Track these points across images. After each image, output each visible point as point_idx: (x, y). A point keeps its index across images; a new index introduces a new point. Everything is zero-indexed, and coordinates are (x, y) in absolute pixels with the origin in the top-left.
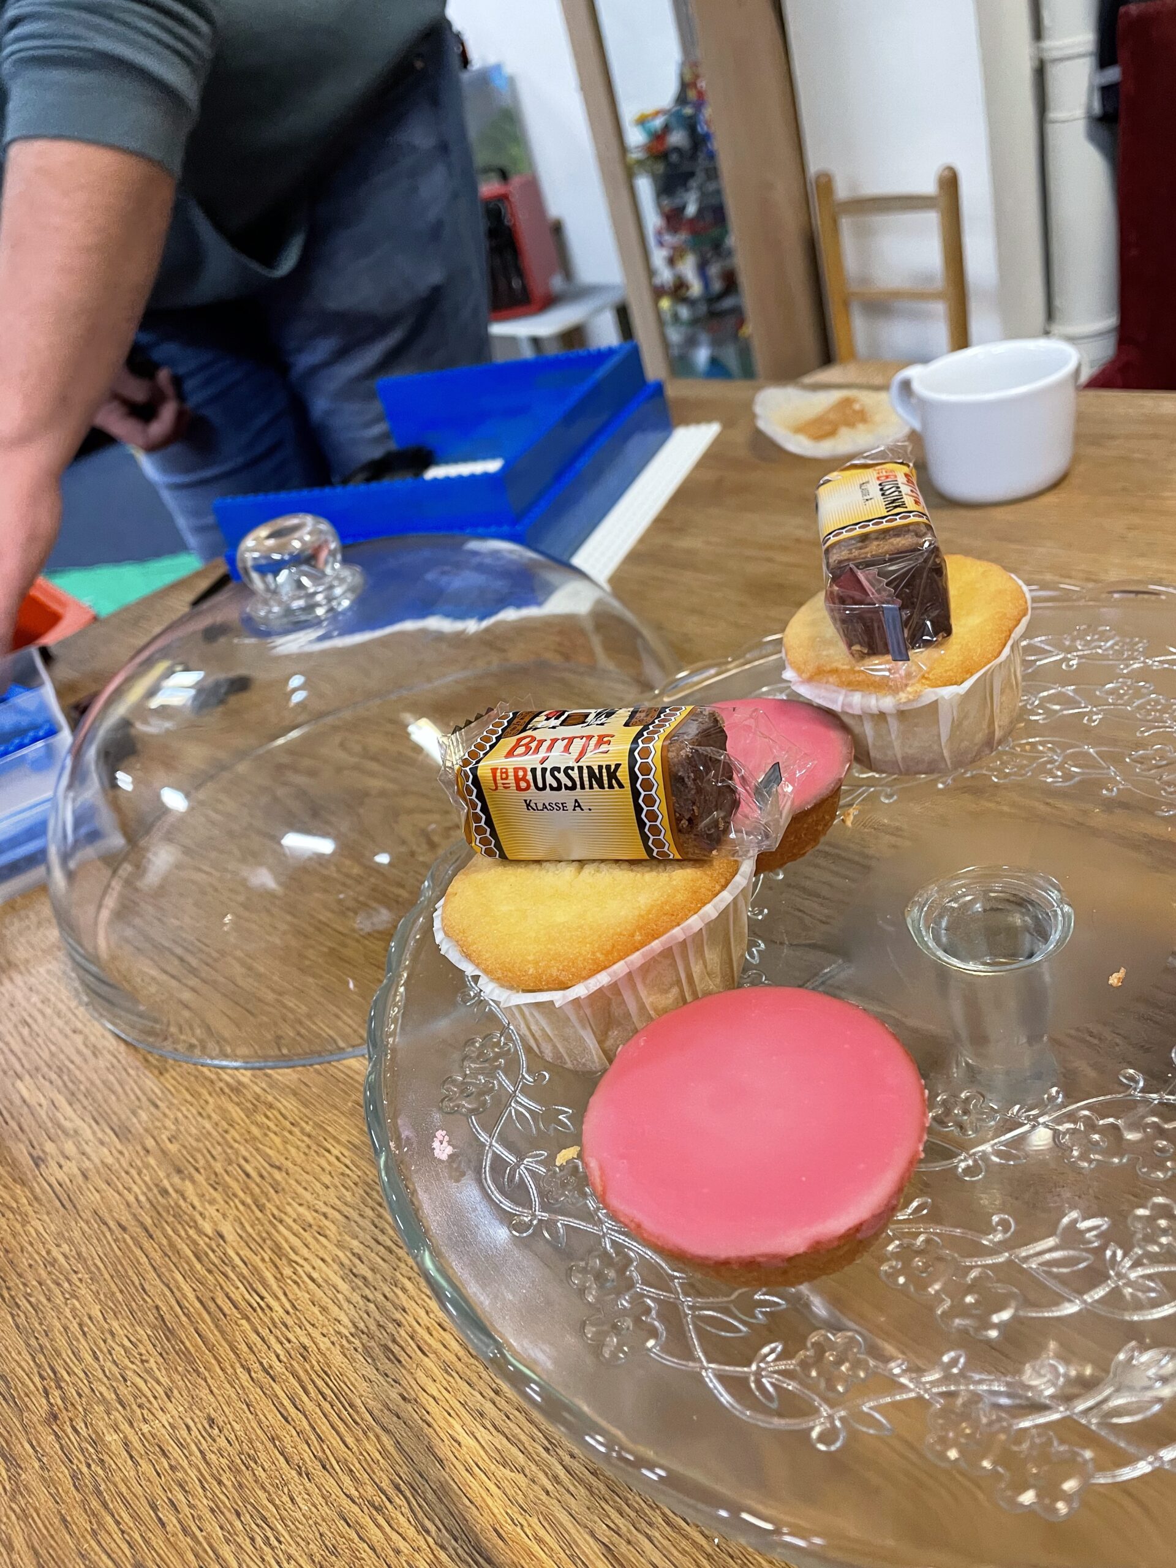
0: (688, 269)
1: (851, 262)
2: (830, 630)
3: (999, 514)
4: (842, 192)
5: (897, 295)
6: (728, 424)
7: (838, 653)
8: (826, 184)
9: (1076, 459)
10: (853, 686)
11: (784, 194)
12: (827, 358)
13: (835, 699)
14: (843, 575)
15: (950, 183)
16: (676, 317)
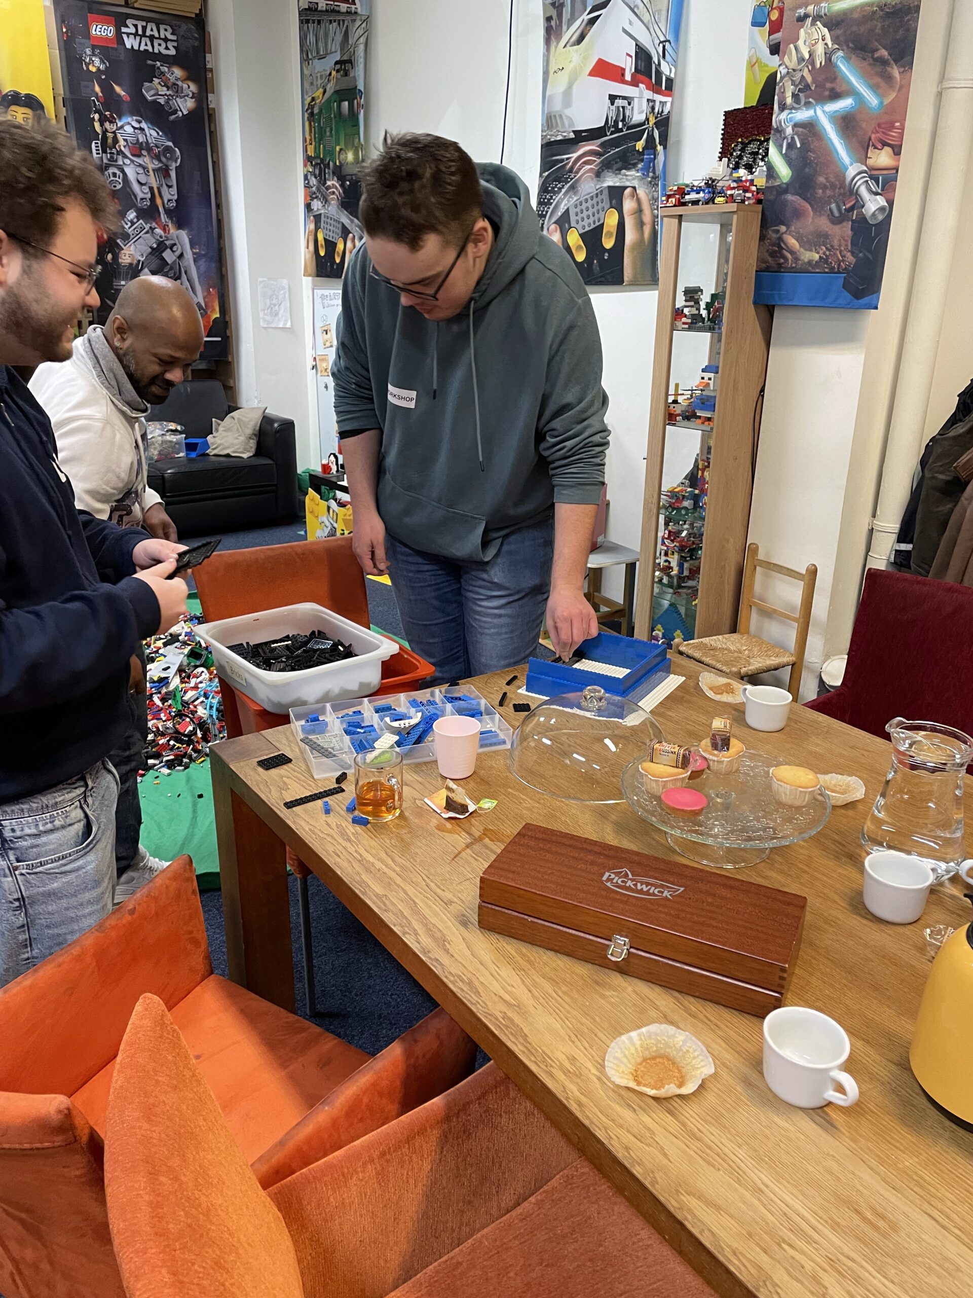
0: (674, 561)
1: (757, 587)
2: (709, 744)
3: (761, 734)
4: (761, 556)
5: (775, 611)
6: (689, 677)
7: (710, 748)
8: (755, 550)
9: (787, 726)
10: (711, 754)
11: (732, 547)
12: (734, 629)
13: (707, 756)
14: (714, 735)
15: (813, 572)
16: (661, 580)
